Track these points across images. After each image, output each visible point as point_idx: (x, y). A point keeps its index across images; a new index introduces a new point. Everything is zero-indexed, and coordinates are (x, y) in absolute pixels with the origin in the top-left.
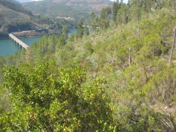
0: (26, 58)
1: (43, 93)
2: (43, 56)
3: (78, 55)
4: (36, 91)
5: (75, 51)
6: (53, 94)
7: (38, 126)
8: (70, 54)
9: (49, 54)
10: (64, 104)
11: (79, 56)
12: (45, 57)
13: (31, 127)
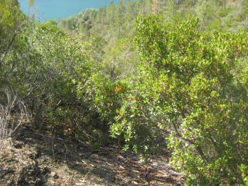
0: (153, 9)
1: (184, 60)
2: (177, 8)
3: (230, 14)
4: (175, 55)
5: (227, 7)
6: (199, 65)
7: (171, 104)
8: (218, 12)
9: (186, 7)
10: (212, 82)
11: (232, 17)
12: (179, 11)
13: (162, 102)
